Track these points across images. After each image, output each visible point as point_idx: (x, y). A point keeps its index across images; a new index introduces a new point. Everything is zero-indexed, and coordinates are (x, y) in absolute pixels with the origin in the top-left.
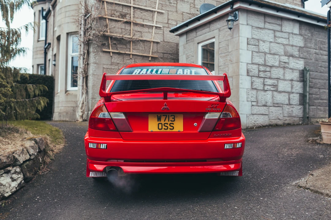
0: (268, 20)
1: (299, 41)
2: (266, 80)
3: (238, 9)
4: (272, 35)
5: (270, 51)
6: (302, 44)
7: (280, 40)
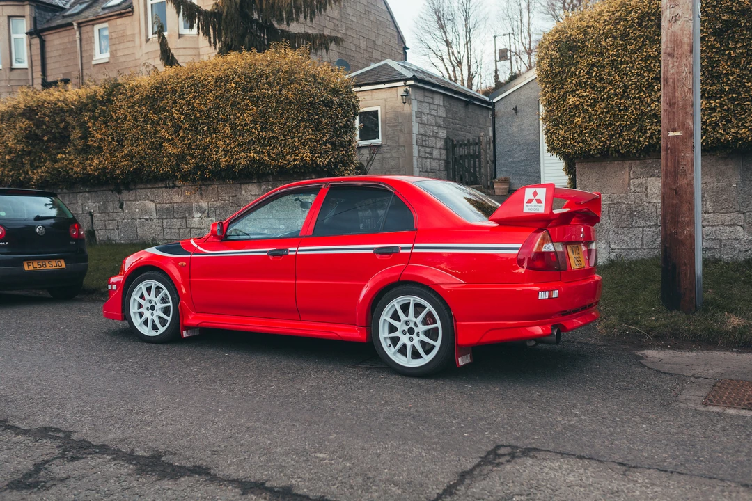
0: (427, 94)
1: (442, 112)
2: (427, 148)
3: (410, 86)
4: (428, 108)
5: (428, 122)
6: (444, 115)
7: (433, 112)
